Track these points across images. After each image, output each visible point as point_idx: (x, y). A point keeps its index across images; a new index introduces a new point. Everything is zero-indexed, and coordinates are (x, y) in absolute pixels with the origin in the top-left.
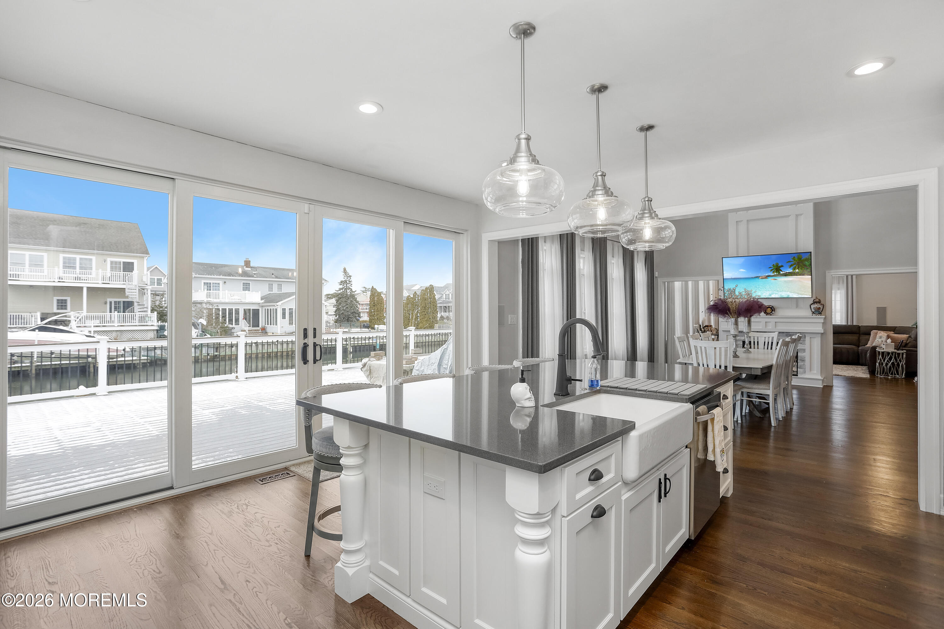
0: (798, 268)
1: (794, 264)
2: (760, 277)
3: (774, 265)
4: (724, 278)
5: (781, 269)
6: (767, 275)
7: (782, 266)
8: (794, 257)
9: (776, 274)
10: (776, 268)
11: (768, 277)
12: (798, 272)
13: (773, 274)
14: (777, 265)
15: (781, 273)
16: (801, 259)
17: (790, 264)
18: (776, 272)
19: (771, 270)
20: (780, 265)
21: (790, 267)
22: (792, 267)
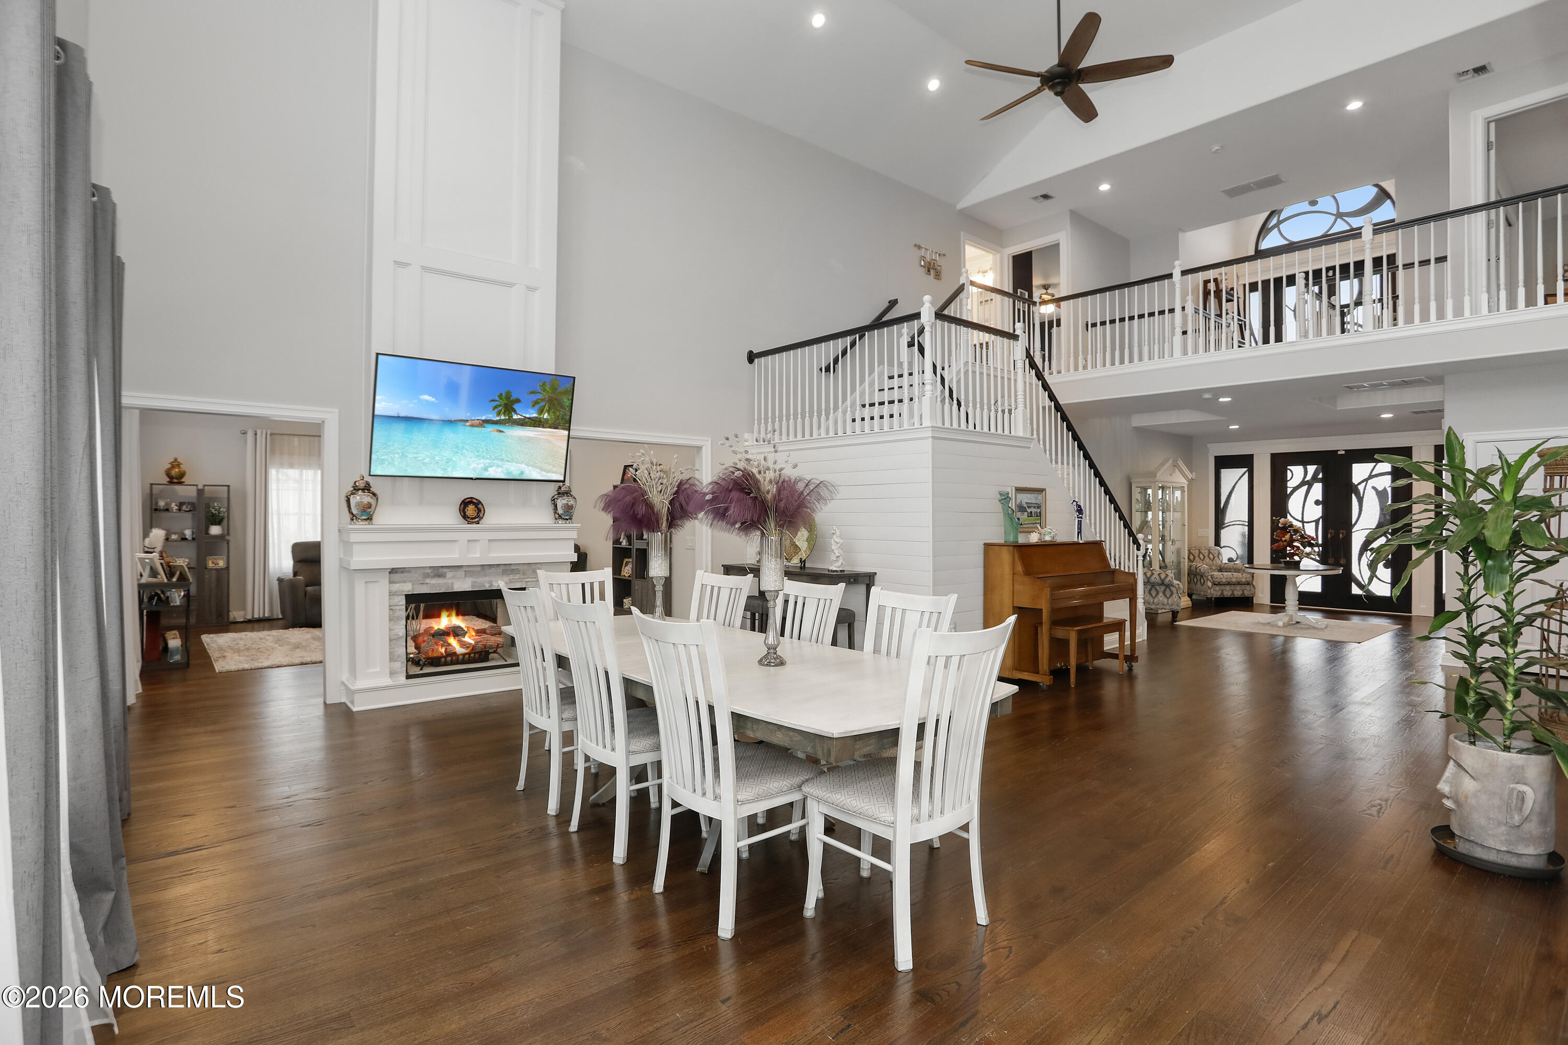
0: (548, 411)
1: (542, 400)
2: (467, 421)
3: (501, 395)
4: (376, 413)
5: (516, 406)
6: (483, 418)
7: (518, 401)
8: (544, 384)
9: (503, 417)
10: (505, 404)
11: (486, 425)
12: (547, 420)
13: (498, 418)
14: (508, 395)
15: (515, 417)
16: (556, 389)
17: (535, 397)
18: (504, 414)
19: (495, 408)
20: (514, 397)
21: (534, 406)
22: (537, 407)
